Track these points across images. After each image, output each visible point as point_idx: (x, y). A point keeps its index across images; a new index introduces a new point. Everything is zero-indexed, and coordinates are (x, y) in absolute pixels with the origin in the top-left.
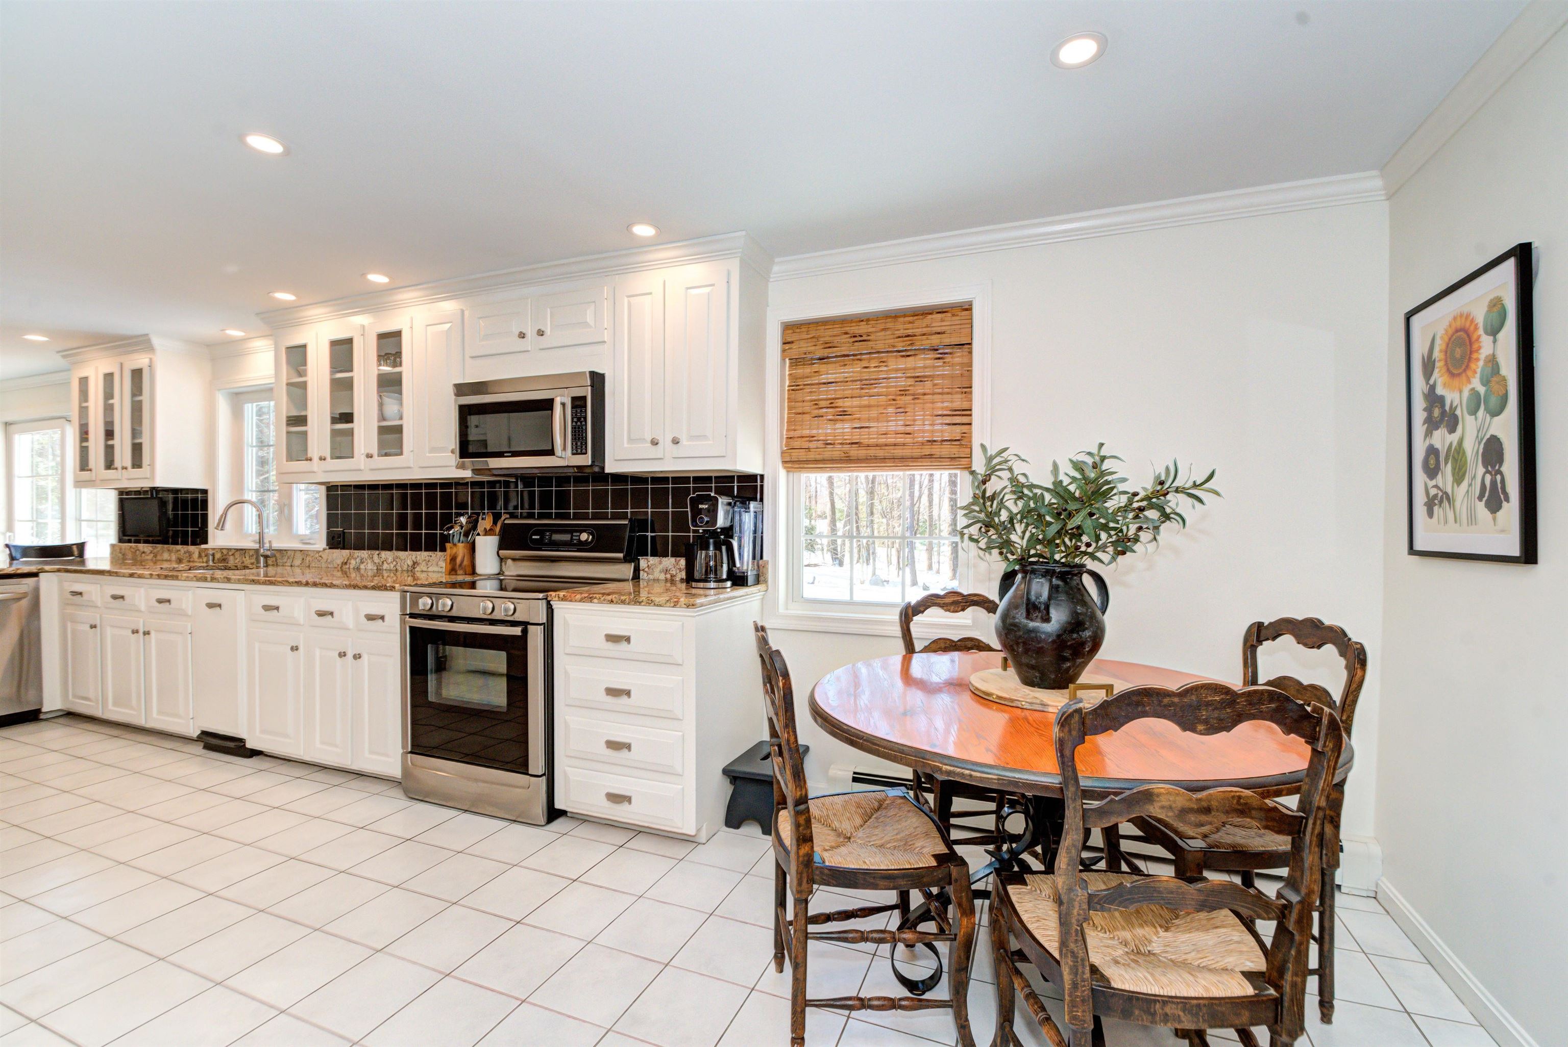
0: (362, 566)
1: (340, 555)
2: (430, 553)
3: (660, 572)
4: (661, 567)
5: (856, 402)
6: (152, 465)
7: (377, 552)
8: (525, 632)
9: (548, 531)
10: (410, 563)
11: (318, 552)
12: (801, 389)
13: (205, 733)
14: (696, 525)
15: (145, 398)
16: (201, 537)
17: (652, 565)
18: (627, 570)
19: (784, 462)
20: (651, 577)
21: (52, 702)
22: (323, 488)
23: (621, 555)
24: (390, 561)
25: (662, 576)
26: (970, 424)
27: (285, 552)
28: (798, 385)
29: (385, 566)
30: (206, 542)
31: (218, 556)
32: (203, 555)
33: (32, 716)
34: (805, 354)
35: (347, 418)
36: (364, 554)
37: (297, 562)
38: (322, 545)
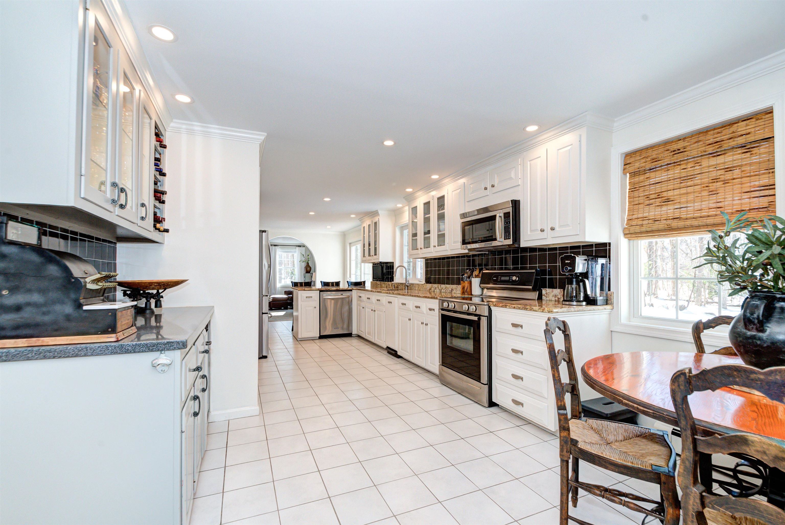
0: (435, 291)
1: (429, 286)
2: (457, 286)
3: (553, 296)
4: (553, 294)
5: (677, 192)
6: (379, 254)
7: (440, 285)
8: (479, 319)
9: (499, 275)
10: (450, 290)
11: (423, 285)
12: (638, 190)
13: (388, 348)
14: (564, 272)
15: (377, 232)
16: (392, 279)
17: (548, 293)
18: (535, 295)
19: (625, 234)
20: (548, 299)
21: (354, 332)
22: (424, 260)
23: (531, 287)
24: (444, 288)
25: (553, 299)
26: (775, 195)
27: (413, 285)
28: (636, 188)
29: (443, 291)
30: (393, 281)
31: (396, 286)
32: (392, 285)
33: (349, 335)
34: (639, 168)
35: (429, 232)
36: (435, 285)
37: (417, 289)
38: (424, 282)
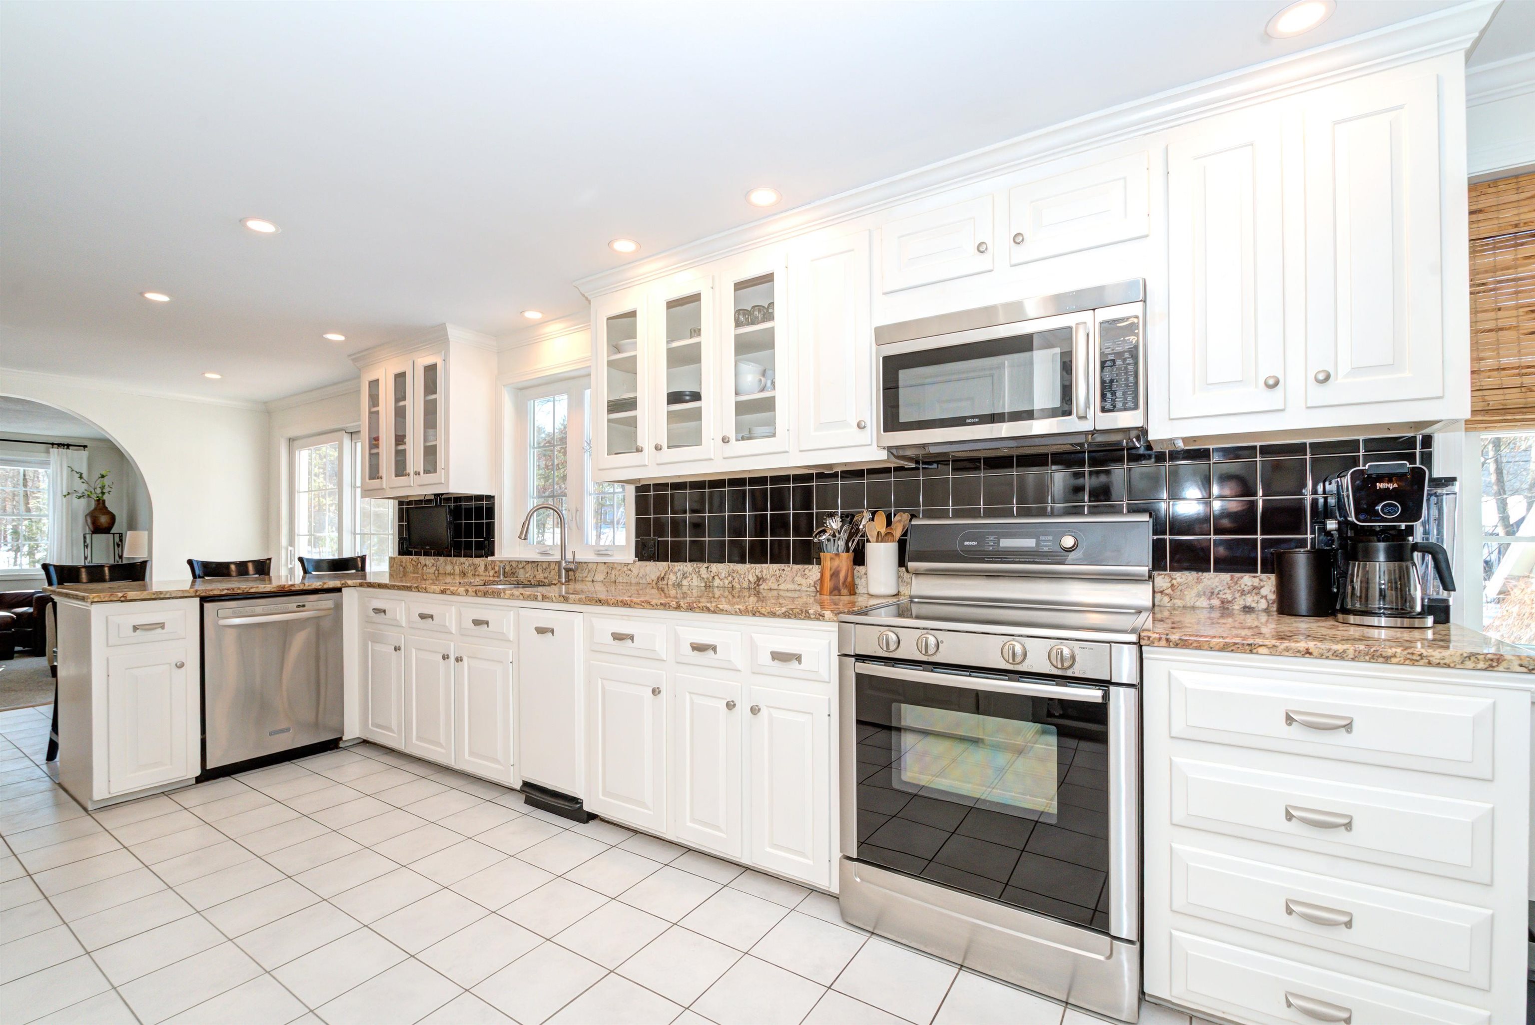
0: (685, 582)
1: (654, 569)
2: (782, 566)
3: (1199, 595)
6: (447, 469)
7: (706, 565)
8: (1106, 696)
9: (992, 534)
10: (753, 579)
11: (627, 564)
15: (440, 396)
16: (486, 547)
17: (1180, 584)
21: (352, 730)
22: (633, 488)
24: (723, 575)
25: (1203, 602)
27: (585, 565)
29: (717, 582)
30: (493, 554)
31: (508, 568)
32: (490, 568)
33: (332, 745)
35: (692, 395)
36: (684, 567)
37: (600, 577)
38: (630, 555)
